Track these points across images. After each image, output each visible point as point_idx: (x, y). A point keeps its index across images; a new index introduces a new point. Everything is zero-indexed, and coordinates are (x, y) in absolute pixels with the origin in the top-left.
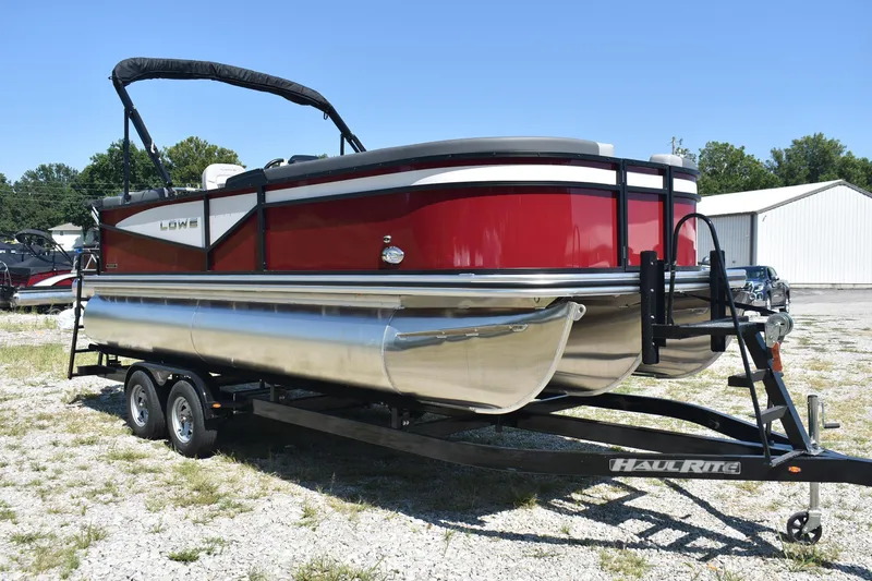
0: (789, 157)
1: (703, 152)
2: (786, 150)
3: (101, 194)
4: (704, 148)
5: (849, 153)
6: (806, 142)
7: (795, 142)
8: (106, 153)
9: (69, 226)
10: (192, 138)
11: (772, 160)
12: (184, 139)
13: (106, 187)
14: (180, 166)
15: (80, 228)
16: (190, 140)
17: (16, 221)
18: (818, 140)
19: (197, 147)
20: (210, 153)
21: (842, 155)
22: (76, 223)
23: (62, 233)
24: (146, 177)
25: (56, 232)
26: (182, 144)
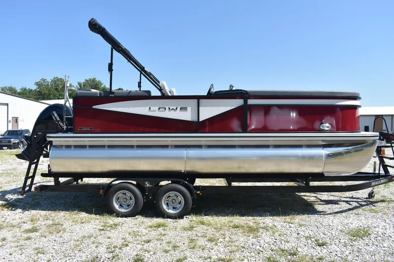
0: (84, 85)
1: (52, 81)
2: (83, 83)
4: (52, 79)
5: (105, 86)
6: (90, 80)
7: (86, 80)
11: (78, 86)
18: (94, 80)
21: (102, 86)
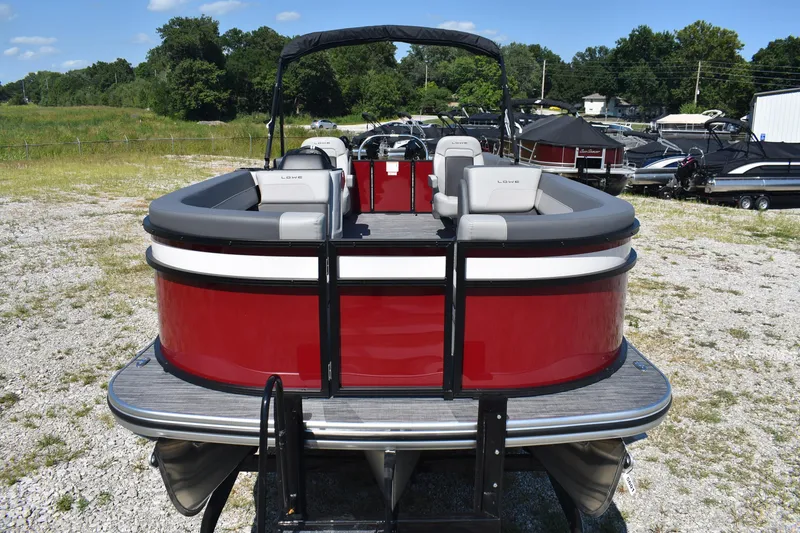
3: (622, 70)
8: (628, 38)
9: (597, 96)
10: (699, 22)
12: (692, 23)
13: (625, 65)
14: (687, 46)
15: (604, 97)
16: (697, 24)
17: (561, 92)
19: (703, 30)
20: (714, 34)
22: (602, 93)
23: (592, 101)
24: (658, 56)
25: (588, 100)
26: (690, 27)
